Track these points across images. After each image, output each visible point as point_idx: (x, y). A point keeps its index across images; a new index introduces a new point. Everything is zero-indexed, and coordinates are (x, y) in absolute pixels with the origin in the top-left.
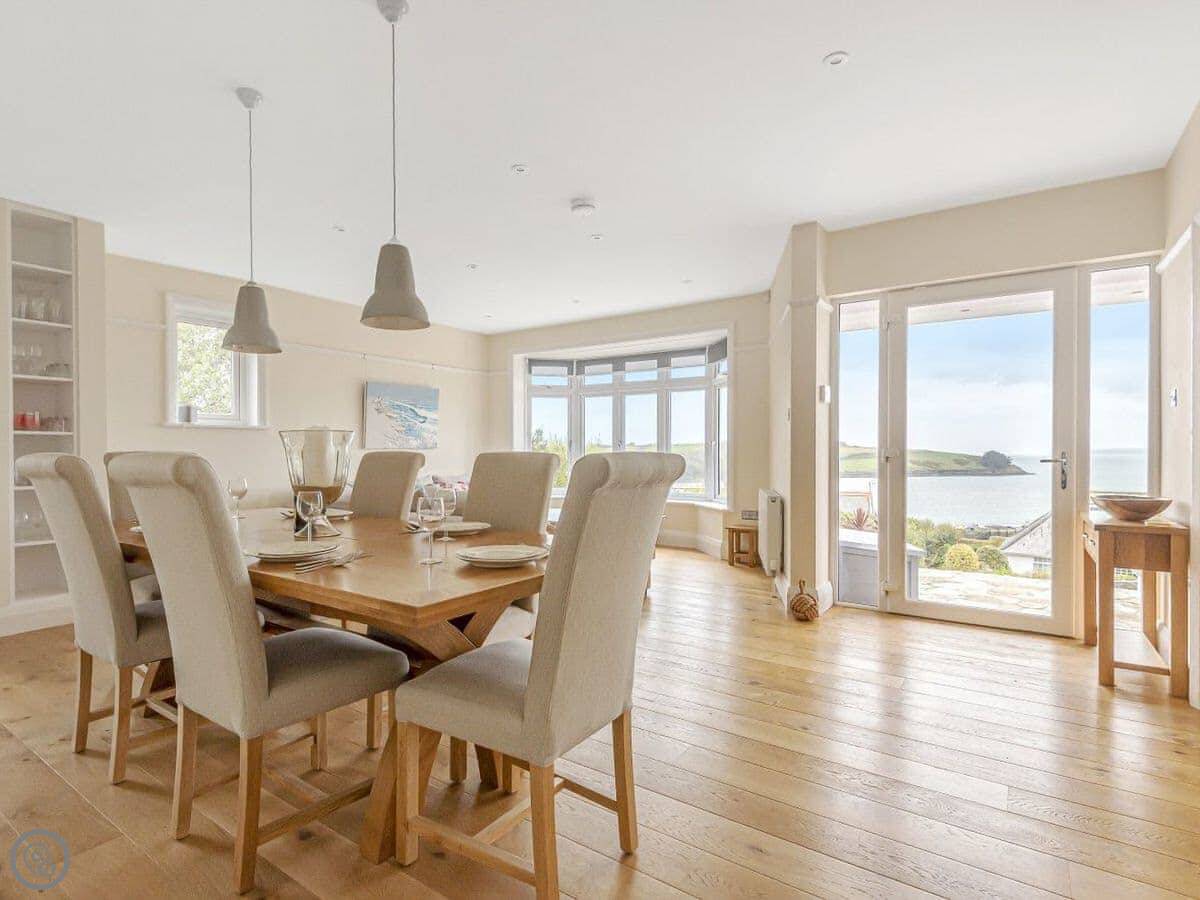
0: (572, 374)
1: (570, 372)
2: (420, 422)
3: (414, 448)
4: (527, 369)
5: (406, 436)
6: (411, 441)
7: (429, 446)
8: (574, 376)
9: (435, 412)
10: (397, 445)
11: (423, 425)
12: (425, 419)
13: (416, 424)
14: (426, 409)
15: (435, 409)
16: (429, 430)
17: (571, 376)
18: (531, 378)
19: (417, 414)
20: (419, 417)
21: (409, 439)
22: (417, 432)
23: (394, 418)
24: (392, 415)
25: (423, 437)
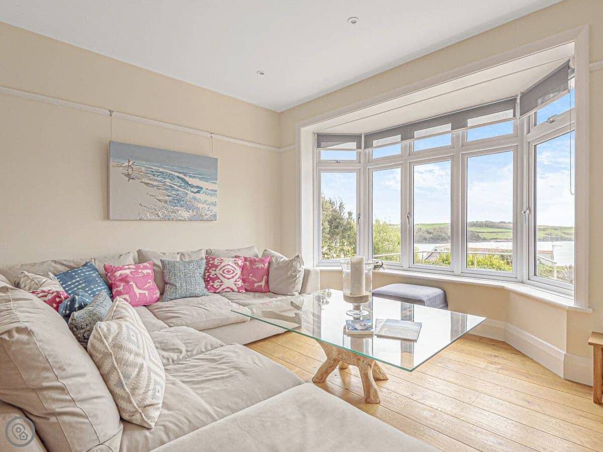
0: (360, 148)
1: (359, 147)
2: (193, 192)
3: (185, 220)
4: (316, 145)
5: (172, 206)
6: (180, 212)
7: (205, 217)
8: (361, 151)
9: (213, 183)
10: (159, 216)
11: (197, 195)
12: (199, 189)
13: (187, 194)
14: (201, 179)
15: (213, 178)
16: (205, 201)
17: (359, 150)
18: (319, 154)
19: (187, 183)
20: (190, 188)
21: (178, 211)
22: (188, 203)
23: (153, 186)
24: (151, 182)
25: (198, 208)
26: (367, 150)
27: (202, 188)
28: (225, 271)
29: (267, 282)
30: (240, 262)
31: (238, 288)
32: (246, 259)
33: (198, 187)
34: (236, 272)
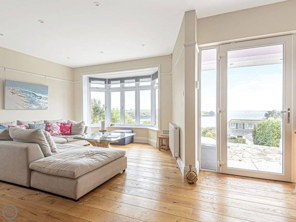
2: (38, 99)
3: (35, 109)
4: (89, 81)
5: (30, 104)
6: (33, 106)
7: (43, 108)
8: (107, 84)
9: (46, 95)
10: (24, 108)
11: (40, 100)
12: (41, 98)
13: (36, 99)
14: (41, 94)
15: (46, 93)
16: (43, 102)
17: (106, 84)
18: (90, 85)
19: (36, 95)
20: (37, 97)
21: (32, 106)
22: (36, 103)
23: (22, 96)
24: (21, 95)
25: (40, 105)
26: (109, 85)
27: (42, 97)
28: (54, 128)
29: (71, 131)
30: (60, 125)
31: (59, 133)
32: (61, 123)
33: (40, 97)
34: (58, 128)
